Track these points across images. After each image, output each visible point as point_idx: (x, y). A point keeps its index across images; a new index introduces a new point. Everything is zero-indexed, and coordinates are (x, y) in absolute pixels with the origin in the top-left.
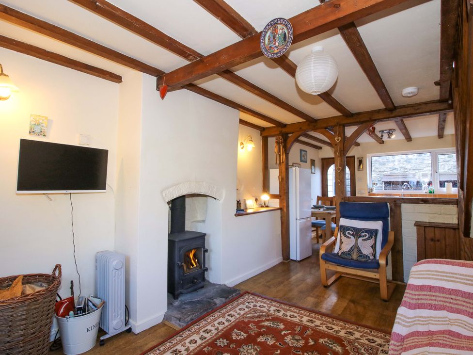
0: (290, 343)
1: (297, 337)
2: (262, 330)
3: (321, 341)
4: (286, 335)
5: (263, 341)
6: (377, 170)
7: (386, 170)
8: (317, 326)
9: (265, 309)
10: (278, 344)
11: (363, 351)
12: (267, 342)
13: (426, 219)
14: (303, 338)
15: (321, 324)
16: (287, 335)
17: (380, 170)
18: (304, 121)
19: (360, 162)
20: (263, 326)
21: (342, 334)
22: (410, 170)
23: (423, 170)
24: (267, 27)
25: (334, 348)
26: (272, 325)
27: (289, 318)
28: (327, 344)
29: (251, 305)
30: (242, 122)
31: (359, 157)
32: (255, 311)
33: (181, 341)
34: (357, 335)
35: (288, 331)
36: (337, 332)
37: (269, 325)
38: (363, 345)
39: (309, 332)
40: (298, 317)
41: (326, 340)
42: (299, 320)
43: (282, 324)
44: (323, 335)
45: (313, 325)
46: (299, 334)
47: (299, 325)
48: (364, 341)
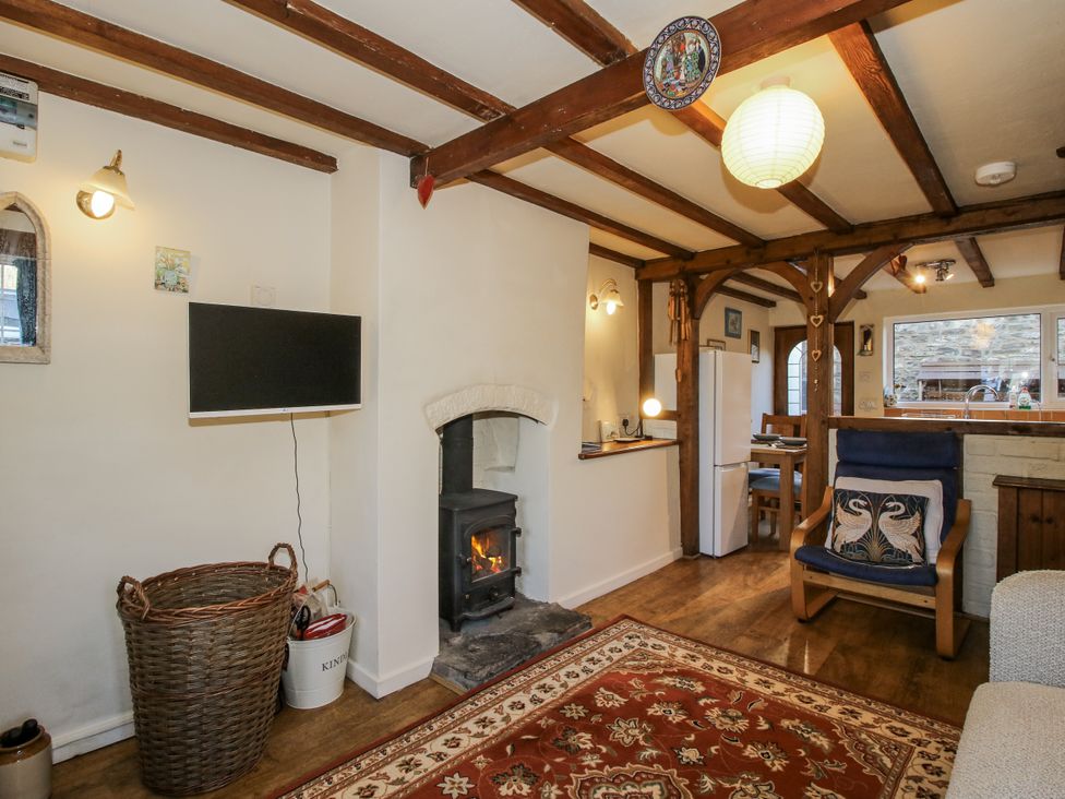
0: (717, 724)
1: (732, 713)
2: (657, 694)
3: (785, 723)
4: (708, 707)
5: (659, 714)
6: (907, 354)
7: (930, 353)
8: (778, 694)
9: (664, 653)
10: (691, 723)
11: (877, 750)
12: (667, 717)
13: (1021, 470)
14: (745, 715)
15: (787, 690)
16: (711, 706)
17: (913, 353)
18: (735, 243)
19: (867, 335)
20: (660, 686)
21: (834, 712)
22: (987, 352)
23: (1018, 351)
24: (661, 39)
25: (813, 739)
26: (678, 685)
27: (715, 672)
28: (799, 732)
29: (635, 643)
30: (595, 249)
31: (863, 323)
32: (645, 656)
33: (493, 703)
34: (867, 717)
35: (713, 698)
36: (821, 708)
37: (672, 683)
38: (878, 738)
39: (759, 705)
40: (735, 673)
41: (797, 722)
42: (739, 679)
43: (699, 683)
44: (792, 713)
45: (768, 692)
46: (735, 707)
47: (737, 689)
48: (882, 730)
